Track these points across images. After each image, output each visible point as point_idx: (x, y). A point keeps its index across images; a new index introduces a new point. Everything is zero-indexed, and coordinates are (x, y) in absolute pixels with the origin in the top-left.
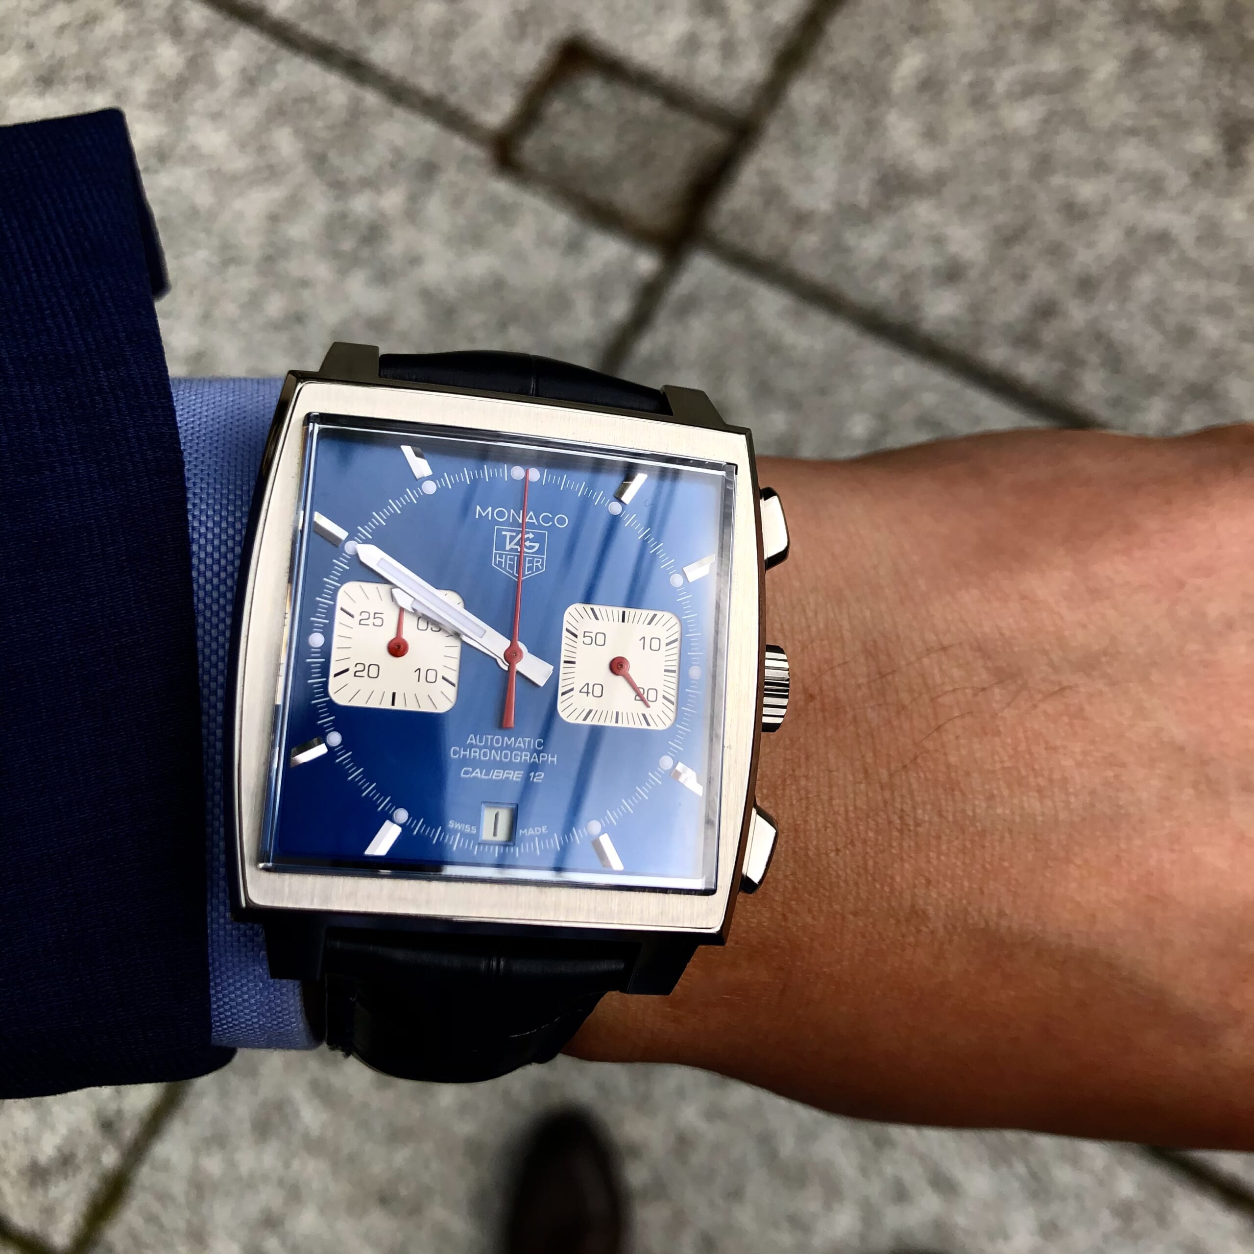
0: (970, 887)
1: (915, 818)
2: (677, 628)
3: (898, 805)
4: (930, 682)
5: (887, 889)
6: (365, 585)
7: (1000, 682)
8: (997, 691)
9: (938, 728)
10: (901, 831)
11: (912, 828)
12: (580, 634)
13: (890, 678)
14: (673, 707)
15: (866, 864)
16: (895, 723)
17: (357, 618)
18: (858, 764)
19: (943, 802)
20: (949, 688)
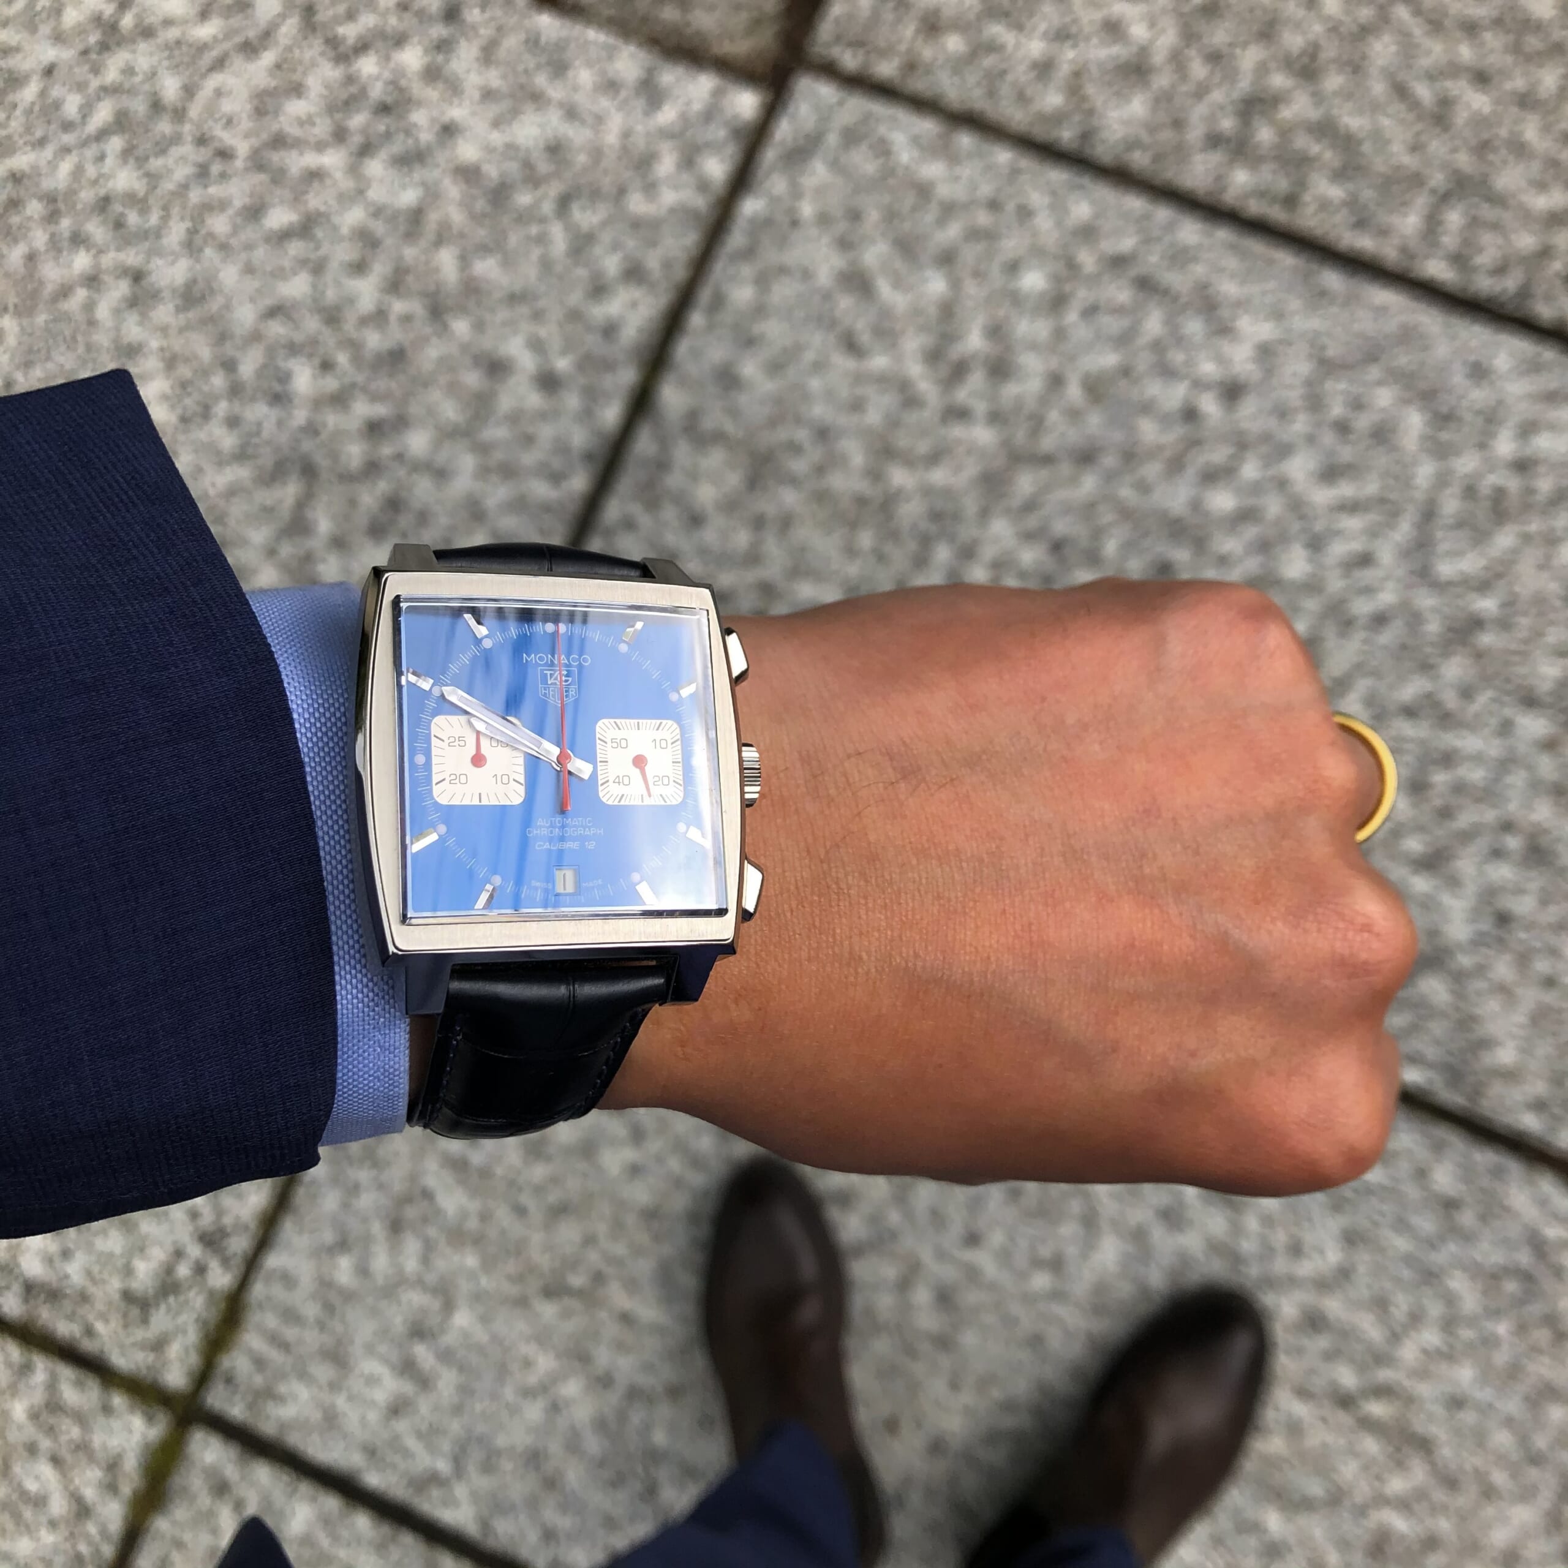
0: (892, 936)
1: (847, 884)
2: (678, 731)
3: (834, 874)
4: (851, 780)
5: (831, 940)
6: (449, 718)
7: (904, 777)
8: (902, 785)
9: (859, 814)
10: (838, 894)
11: (846, 891)
12: (608, 740)
13: (820, 778)
14: (682, 788)
15: (814, 921)
16: (827, 812)
17: (447, 741)
18: (802, 844)
19: (867, 871)
20: (865, 784)
